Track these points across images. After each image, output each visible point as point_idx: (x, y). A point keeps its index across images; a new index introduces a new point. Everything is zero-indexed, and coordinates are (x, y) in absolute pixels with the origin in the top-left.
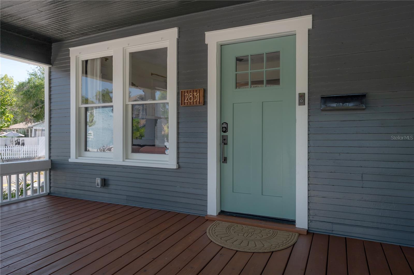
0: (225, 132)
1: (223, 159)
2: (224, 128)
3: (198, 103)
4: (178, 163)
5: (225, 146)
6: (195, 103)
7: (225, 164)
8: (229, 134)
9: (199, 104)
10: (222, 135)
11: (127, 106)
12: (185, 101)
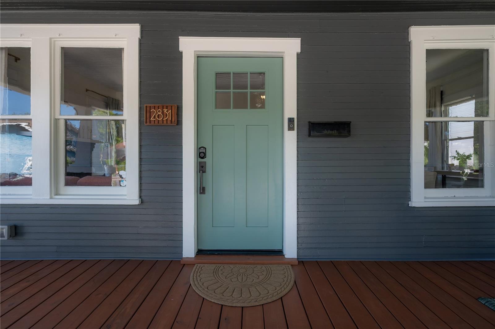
0: (202, 158)
1: (201, 190)
2: (201, 154)
3: (169, 122)
4: (140, 197)
5: (204, 174)
6: (165, 122)
7: (203, 195)
8: (208, 160)
9: (171, 123)
10: (199, 162)
11: (57, 121)
12: (151, 119)
